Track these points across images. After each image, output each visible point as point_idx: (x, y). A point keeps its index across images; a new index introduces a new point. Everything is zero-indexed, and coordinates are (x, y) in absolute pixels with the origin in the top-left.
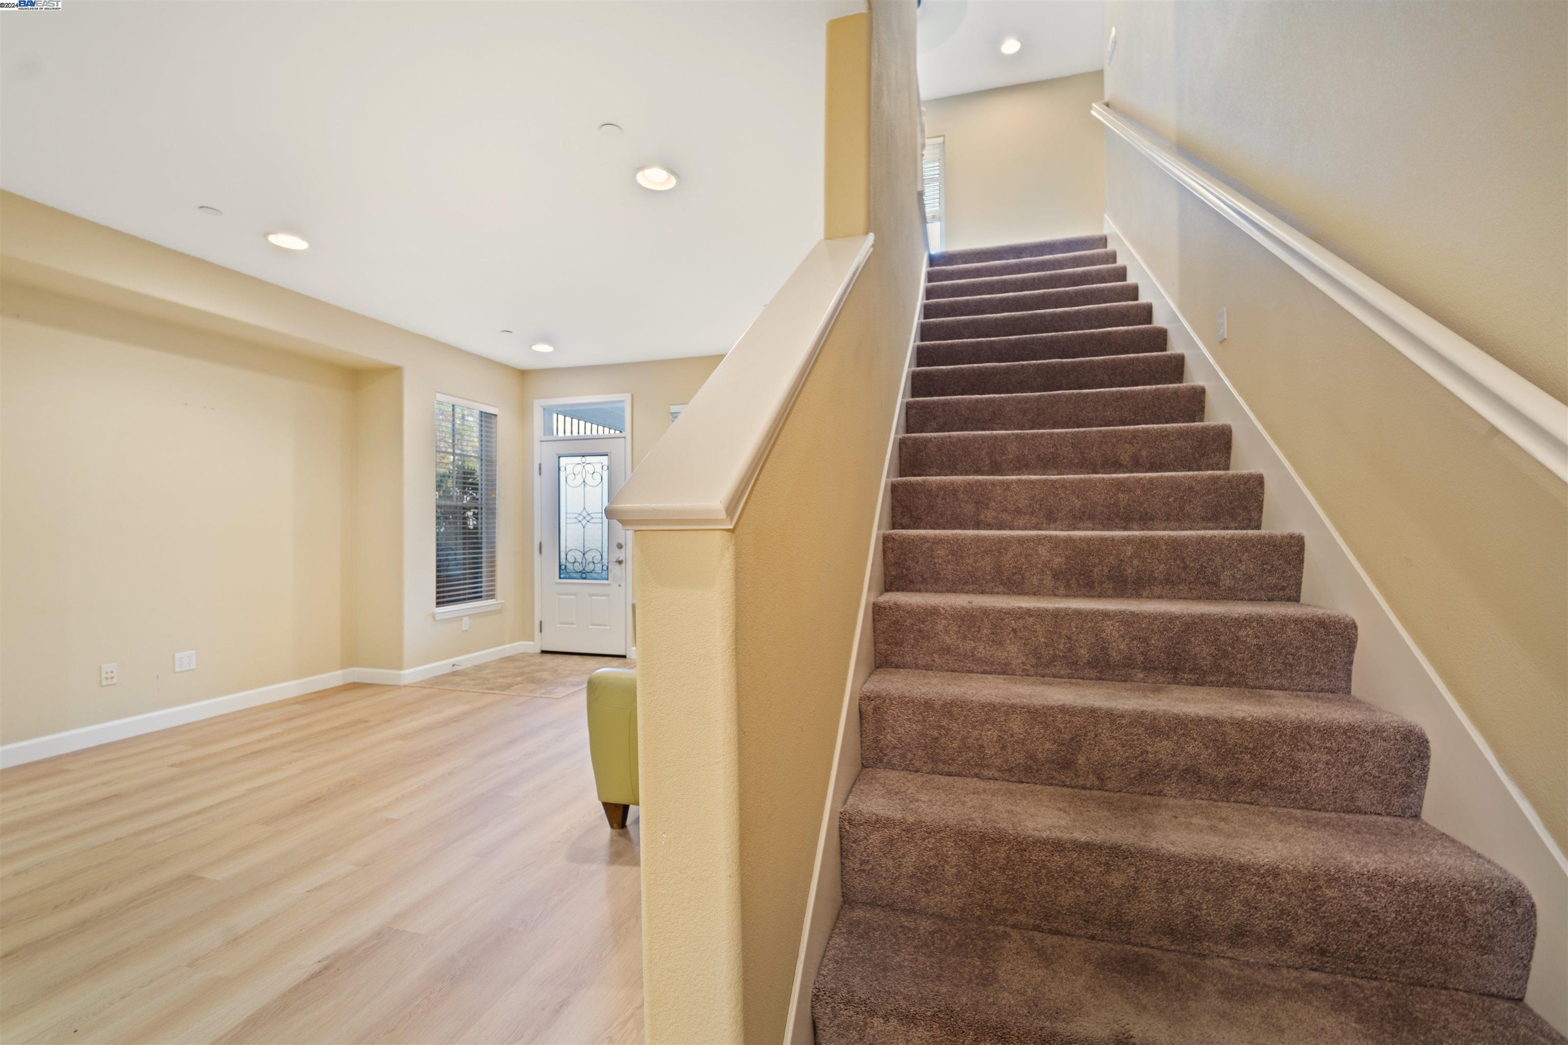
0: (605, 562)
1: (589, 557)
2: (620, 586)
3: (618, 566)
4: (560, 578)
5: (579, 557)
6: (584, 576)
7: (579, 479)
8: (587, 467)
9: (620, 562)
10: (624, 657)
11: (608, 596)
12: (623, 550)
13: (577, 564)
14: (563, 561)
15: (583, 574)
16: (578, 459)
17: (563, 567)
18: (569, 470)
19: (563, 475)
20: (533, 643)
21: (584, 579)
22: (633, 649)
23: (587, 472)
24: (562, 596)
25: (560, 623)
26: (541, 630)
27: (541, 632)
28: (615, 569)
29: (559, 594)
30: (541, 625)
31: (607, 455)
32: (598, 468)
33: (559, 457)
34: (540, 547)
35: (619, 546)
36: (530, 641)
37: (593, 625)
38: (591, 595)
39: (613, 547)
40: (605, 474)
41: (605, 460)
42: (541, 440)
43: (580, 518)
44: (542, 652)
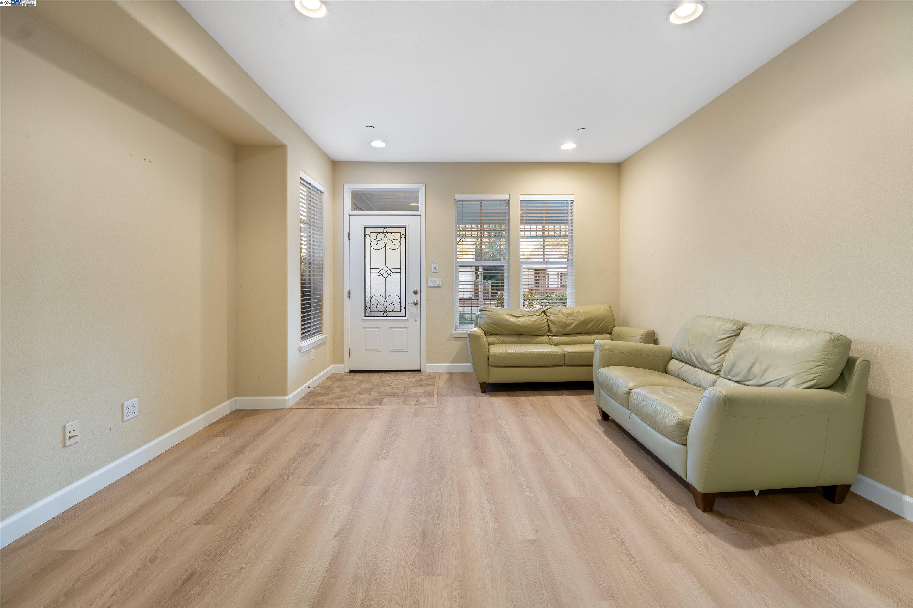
0: (403, 303)
1: (389, 300)
2: (416, 320)
3: (414, 307)
4: (365, 316)
5: (381, 300)
6: (385, 314)
7: (381, 244)
8: (388, 235)
9: (416, 304)
10: (419, 371)
11: (405, 328)
12: (418, 295)
13: (379, 306)
14: (368, 303)
15: (385, 313)
16: (381, 230)
17: (368, 308)
18: (373, 236)
19: (368, 241)
20: (343, 365)
21: (385, 316)
22: (427, 365)
23: (388, 239)
24: (366, 330)
25: (366, 350)
26: (350, 355)
27: (349, 357)
28: (411, 309)
29: (365, 328)
30: (349, 352)
31: (405, 227)
32: (397, 236)
33: (365, 227)
34: (349, 293)
35: (416, 292)
36: (341, 364)
37: (393, 349)
38: (391, 328)
39: (410, 293)
40: (403, 241)
41: (402, 231)
42: (350, 214)
43: (382, 272)
44: (351, 371)
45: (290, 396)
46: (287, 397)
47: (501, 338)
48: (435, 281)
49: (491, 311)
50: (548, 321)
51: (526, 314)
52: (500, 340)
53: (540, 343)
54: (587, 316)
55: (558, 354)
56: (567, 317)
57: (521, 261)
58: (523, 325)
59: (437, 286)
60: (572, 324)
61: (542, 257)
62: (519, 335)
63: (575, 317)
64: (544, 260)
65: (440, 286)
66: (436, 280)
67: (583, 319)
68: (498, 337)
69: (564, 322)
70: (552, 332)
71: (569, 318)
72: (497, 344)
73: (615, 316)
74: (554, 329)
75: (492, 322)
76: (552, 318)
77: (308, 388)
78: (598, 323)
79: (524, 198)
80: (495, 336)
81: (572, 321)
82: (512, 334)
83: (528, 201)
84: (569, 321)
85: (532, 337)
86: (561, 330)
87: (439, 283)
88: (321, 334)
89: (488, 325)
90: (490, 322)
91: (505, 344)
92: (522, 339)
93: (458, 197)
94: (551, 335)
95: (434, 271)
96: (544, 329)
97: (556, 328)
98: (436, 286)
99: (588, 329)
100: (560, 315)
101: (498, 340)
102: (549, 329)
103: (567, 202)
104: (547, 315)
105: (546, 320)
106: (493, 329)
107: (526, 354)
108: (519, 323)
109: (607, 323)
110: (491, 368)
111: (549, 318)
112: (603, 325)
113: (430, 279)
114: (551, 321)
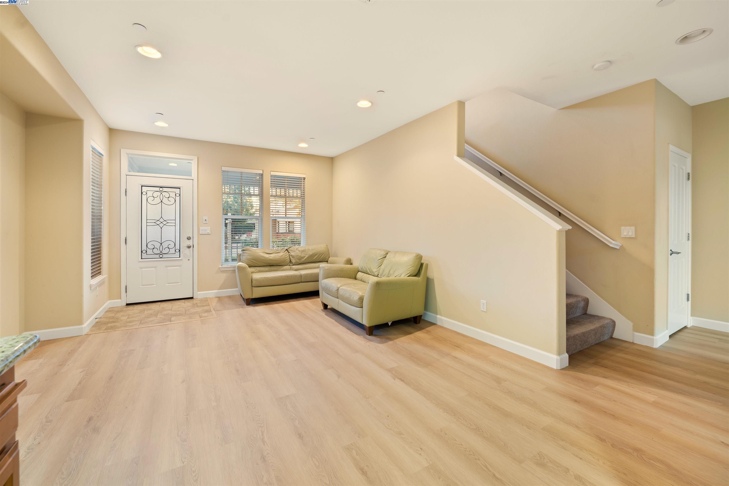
0: (177, 247)
1: (165, 245)
2: (189, 260)
3: (188, 249)
4: (142, 259)
5: (157, 245)
6: (161, 256)
7: (158, 200)
8: (164, 193)
9: (189, 247)
10: (192, 298)
11: (180, 266)
12: (191, 240)
13: (155, 250)
14: (144, 248)
16: (157, 189)
17: (144, 252)
18: (150, 194)
19: (144, 197)
20: (120, 300)
21: (161, 258)
22: (199, 293)
23: (164, 196)
24: (143, 269)
25: (143, 285)
26: (126, 291)
27: (126, 293)
28: (185, 251)
29: (141, 268)
30: (126, 289)
31: (180, 188)
32: (173, 195)
33: (142, 186)
34: (126, 240)
35: (189, 238)
36: (117, 299)
37: (169, 283)
38: (167, 267)
39: (184, 238)
40: (178, 199)
41: (177, 191)
42: (127, 174)
43: (158, 222)
44: (128, 305)
45: (85, 325)
46: (83, 326)
47: (258, 269)
48: (205, 230)
49: (251, 251)
50: (289, 256)
51: (275, 252)
52: (258, 270)
53: (285, 270)
54: (314, 252)
55: (297, 276)
56: (302, 253)
57: (271, 216)
58: (274, 259)
59: (208, 233)
60: (305, 257)
61: (285, 213)
62: (271, 266)
63: (306, 252)
64: (286, 216)
65: (210, 233)
66: (207, 229)
67: (311, 253)
68: (256, 268)
69: (300, 256)
70: (292, 263)
71: (303, 253)
72: (256, 273)
73: (330, 251)
74: (293, 261)
75: (252, 258)
76: (292, 254)
77: (96, 319)
78: (320, 255)
79: (273, 173)
80: (254, 268)
81: (305, 255)
82: (266, 265)
83: (275, 176)
84: (303, 255)
85: (279, 266)
86: (298, 261)
87: (209, 231)
88: (101, 275)
89: (248, 260)
90: (250, 258)
91: (261, 272)
92: (272, 268)
93: (224, 169)
94: (292, 264)
95: (205, 222)
96: (286, 261)
97: (295, 260)
98: (206, 233)
99: (314, 259)
100: (297, 251)
101: (256, 270)
102: (290, 261)
103: (300, 178)
104: (289, 252)
105: (288, 255)
106: (252, 263)
107: (277, 277)
108: (271, 258)
109: (325, 255)
110: (253, 288)
111: (290, 254)
112: (324, 256)
113: (201, 228)
114: (291, 255)
